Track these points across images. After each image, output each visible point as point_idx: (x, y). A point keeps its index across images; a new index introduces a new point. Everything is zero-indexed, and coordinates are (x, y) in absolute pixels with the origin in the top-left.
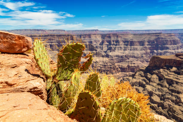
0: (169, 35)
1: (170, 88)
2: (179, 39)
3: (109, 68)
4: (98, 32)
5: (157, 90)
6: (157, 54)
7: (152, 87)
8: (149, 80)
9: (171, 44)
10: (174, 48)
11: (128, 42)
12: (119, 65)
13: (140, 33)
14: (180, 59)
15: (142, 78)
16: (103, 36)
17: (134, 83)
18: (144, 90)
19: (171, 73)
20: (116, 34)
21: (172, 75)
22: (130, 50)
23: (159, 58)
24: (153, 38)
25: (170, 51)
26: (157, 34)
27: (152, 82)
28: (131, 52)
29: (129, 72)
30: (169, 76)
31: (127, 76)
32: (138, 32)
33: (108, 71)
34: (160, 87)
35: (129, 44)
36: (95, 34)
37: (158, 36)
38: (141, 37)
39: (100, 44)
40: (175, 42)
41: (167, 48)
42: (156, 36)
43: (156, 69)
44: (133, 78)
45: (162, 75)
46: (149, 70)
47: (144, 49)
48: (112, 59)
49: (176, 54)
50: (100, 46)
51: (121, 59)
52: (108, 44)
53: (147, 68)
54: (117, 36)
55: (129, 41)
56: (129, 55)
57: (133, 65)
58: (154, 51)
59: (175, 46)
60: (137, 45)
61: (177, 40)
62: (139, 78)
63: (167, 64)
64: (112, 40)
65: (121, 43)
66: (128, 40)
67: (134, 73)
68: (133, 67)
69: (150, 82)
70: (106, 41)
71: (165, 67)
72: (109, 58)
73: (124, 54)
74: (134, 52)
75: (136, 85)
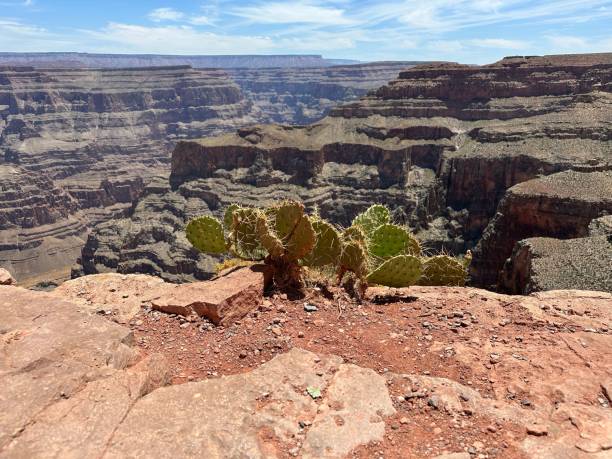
0: (209, 72)
2: (238, 86)
3: (28, 203)
6: (190, 134)
8: (183, 216)
9: (220, 103)
10: (232, 113)
11: (85, 97)
12: (69, 187)
13: (120, 67)
14: (251, 145)
15: (159, 215)
17: (137, 236)
18: (172, 250)
19: (234, 186)
20: (29, 70)
21: (237, 190)
22: (101, 126)
23: (196, 145)
24: (168, 83)
25: (222, 122)
26: (179, 70)
28: (105, 133)
29: (113, 204)
30: (231, 196)
31: (108, 217)
32: (116, 60)
33: (29, 213)
35: (91, 105)
37: (182, 75)
38: (129, 79)
40: (229, 96)
41: (214, 114)
42: (176, 76)
45: (212, 195)
47: (148, 120)
48: (33, 169)
49: (238, 131)
51: (76, 162)
55: (91, 94)
56: (100, 144)
57: (120, 179)
58: (177, 126)
59: (233, 106)
61: (235, 89)
62: (150, 219)
66: (85, 92)
67: (130, 205)
68: (122, 184)
72: (23, 167)
73: (82, 145)
74: (116, 135)
75: (145, 240)
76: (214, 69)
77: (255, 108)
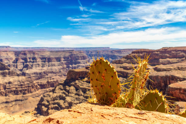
1: (85, 96)
2: (86, 55)
3: (26, 87)
4: (11, 49)
5: (75, 100)
6: (72, 68)
7: (71, 98)
8: (68, 92)
9: (81, 60)
10: (84, 62)
11: (45, 58)
12: (38, 83)
13: (56, 50)
15: (62, 91)
16: (17, 53)
17: (55, 97)
18: (65, 102)
19: (84, 83)
20: (32, 51)
21: (85, 84)
22: (49, 66)
23: (74, 71)
24: (67, 55)
25: (81, 65)
26: (71, 51)
27: (71, 93)
28: (50, 68)
29: (49, 88)
30: (83, 86)
31: (47, 92)
32: (54, 49)
33: (26, 90)
34: (77, 96)
35: (47, 60)
36: (6, 51)
37: (71, 52)
38: (57, 54)
39: (14, 62)
41: (79, 63)
43: (73, 81)
44: (53, 93)
45: (77, 85)
46: (67, 83)
47: (61, 64)
48: (29, 77)
49: (86, 67)
50: (14, 64)
51: (40, 76)
52: (23, 61)
53: (65, 81)
54: (34, 53)
55: (47, 58)
56: (48, 71)
57: (52, 80)
58: (69, 66)
59: (85, 60)
60: (54, 61)
61: (86, 56)
62: (59, 92)
63: (81, 76)
64: (29, 57)
65: (39, 60)
66: (45, 57)
67: (54, 88)
68: (53, 82)
69: (69, 94)
70: (21, 58)
71: (79, 79)
72: (26, 77)
73: (43, 71)
74: (52, 68)
75: (57, 99)
76: (80, 51)
77: (91, 61)
